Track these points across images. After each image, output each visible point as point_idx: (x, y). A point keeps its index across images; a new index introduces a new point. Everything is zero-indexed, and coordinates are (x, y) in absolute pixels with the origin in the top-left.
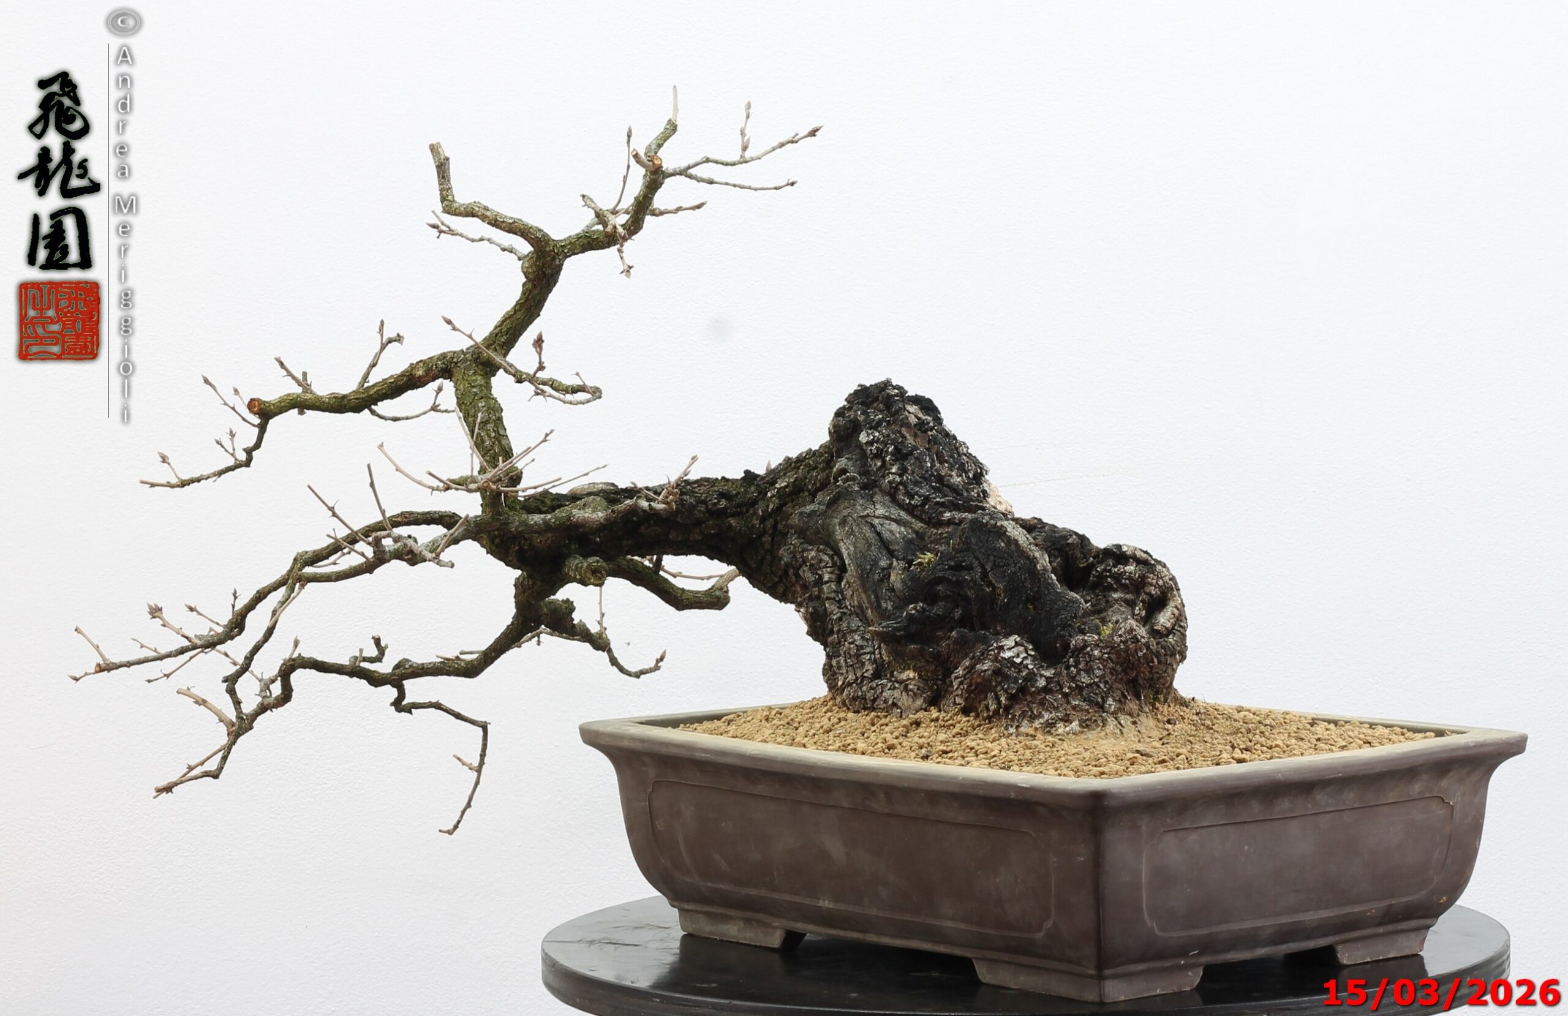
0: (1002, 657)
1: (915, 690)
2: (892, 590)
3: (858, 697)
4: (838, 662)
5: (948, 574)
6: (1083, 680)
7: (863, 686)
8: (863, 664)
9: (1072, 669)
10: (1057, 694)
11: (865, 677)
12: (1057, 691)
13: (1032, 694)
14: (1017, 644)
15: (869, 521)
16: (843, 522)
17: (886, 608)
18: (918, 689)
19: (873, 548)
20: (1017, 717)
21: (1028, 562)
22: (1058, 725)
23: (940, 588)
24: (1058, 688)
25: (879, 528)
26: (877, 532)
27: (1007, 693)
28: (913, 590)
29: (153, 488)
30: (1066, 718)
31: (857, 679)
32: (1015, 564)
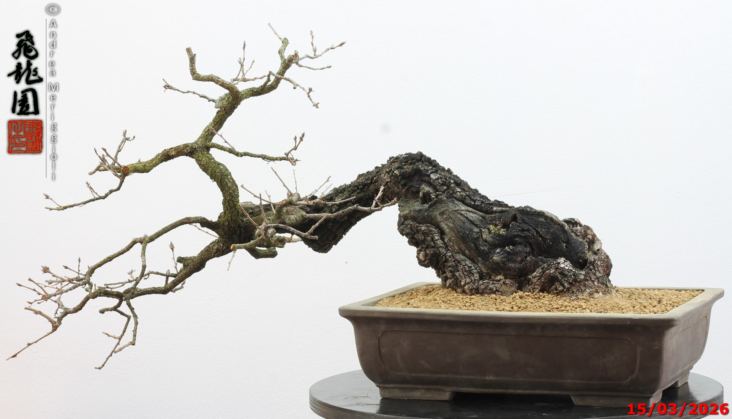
0: (560, 267)
1: (510, 284)
2: (486, 241)
3: (474, 288)
4: (459, 274)
5: (519, 233)
6: (598, 275)
7: (475, 284)
8: (473, 274)
9: (593, 270)
10: (589, 281)
11: (476, 280)
12: (589, 280)
13: (579, 282)
14: (565, 261)
15: (459, 212)
16: (442, 214)
17: (484, 249)
18: (511, 283)
19: (466, 224)
20: (575, 292)
21: (559, 227)
22: (594, 294)
23: (517, 239)
24: (590, 279)
25: (466, 215)
26: (465, 217)
27: (567, 282)
28: (500, 241)
29: (51, 211)
30: (596, 291)
31: (472, 280)
32: (553, 228)
